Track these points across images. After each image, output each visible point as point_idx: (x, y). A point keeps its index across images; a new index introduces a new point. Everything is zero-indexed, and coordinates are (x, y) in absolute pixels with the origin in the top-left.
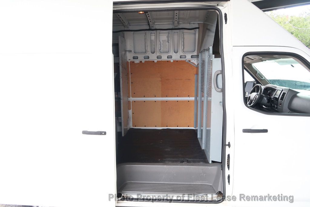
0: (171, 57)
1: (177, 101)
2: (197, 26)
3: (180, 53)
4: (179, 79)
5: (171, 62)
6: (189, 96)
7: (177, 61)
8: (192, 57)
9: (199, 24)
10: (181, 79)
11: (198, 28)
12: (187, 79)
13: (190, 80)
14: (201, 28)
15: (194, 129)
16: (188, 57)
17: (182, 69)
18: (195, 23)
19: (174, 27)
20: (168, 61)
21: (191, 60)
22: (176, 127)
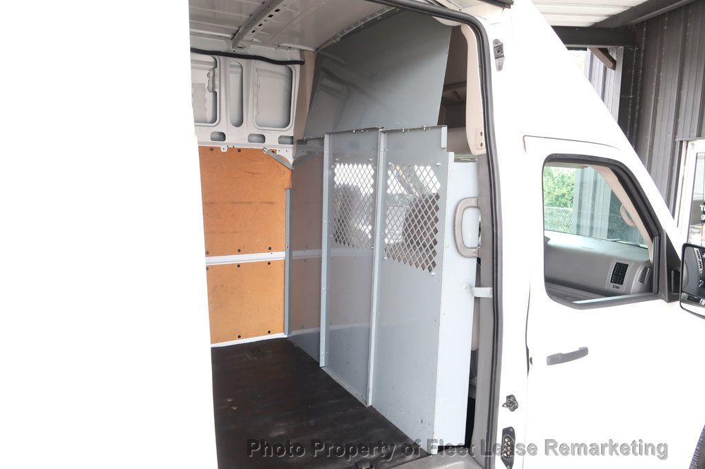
0: (222, 136)
1: (239, 266)
2: (297, 57)
3: (249, 128)
4: (242, 202)
5: (222, 151)
6: (270, 249)
7: (239, 150)
8: (282, 140)
9: (301, 51)
10: (250, 203)
11: (301, 63)
12: (264, 202)
13: (272, 203)
14: (310, 66)
15: (286, 336)
16: (272, 140)
17: (253, 174)
18: (294, 48)
19: (232, 50)
20: (212, 149)
21: (278, 151)
22: (235, 339)
